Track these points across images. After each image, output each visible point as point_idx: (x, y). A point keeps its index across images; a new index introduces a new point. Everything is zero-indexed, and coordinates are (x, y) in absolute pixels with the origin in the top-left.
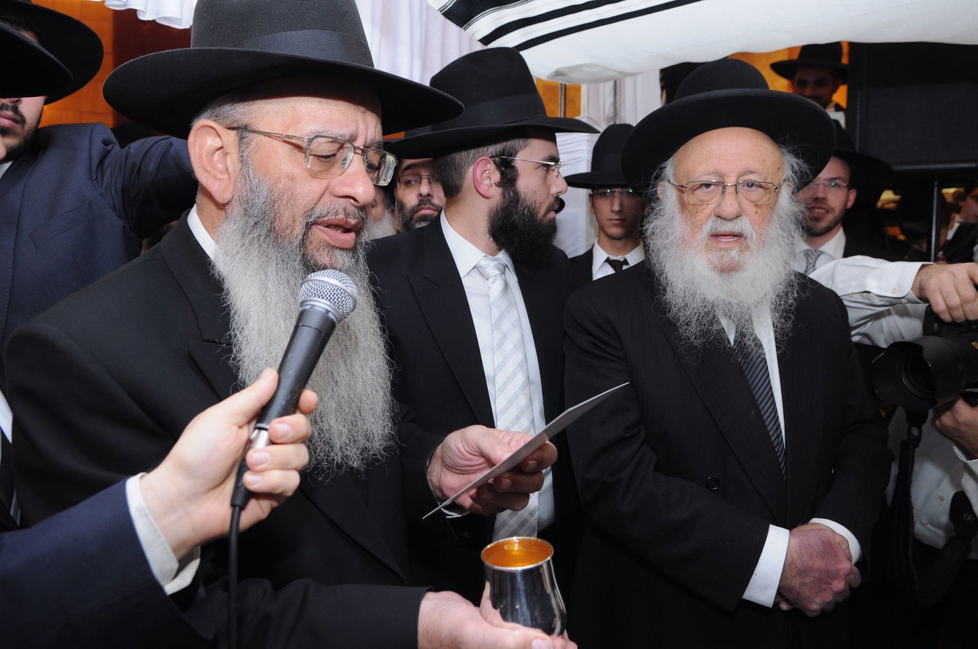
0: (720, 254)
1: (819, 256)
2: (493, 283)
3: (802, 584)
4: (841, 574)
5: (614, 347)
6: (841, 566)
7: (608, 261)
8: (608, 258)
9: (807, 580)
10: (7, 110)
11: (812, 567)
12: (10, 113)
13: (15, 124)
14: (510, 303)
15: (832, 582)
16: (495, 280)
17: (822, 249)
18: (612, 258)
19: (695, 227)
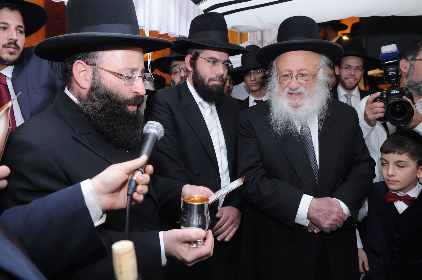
0: (292, 100)
1: (351, 96)
2: (206, 110)
3: (319, 216)
4: (335, 212)
5: (252, 133)
6: (334, 209)
7: (255, 101)
8: (255, 100)
9: (321, 214)
10: (12, 45)
11: (322, 209)
12: (13, 46)
13: (16, 50)
14: (213, 118)
15: (331, 215)
16: (207, 108)
17: (353, 93)
18: (256, 99)
19: (283, 89)
